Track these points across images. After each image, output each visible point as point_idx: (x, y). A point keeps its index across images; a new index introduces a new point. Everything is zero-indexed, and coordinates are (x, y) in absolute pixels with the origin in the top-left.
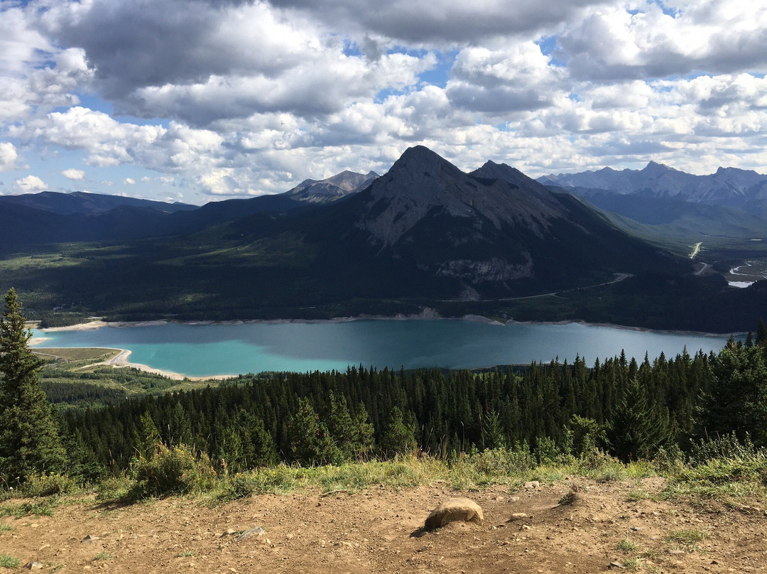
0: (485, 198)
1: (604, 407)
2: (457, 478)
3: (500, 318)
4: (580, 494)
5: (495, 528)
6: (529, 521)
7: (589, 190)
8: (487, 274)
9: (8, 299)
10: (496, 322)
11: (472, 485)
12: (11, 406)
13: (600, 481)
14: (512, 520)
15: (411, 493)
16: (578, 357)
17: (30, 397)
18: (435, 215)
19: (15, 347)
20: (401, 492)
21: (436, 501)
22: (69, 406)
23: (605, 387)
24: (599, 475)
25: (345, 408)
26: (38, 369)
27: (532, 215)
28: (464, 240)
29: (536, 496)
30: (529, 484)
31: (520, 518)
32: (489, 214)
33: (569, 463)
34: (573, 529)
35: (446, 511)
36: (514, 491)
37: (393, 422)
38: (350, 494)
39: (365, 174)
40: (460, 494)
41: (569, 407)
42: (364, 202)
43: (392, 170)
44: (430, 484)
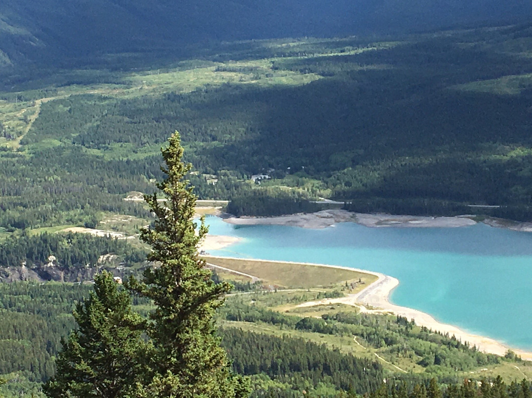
9: (167, 155)
12: (163, 372)
17: (198, 358)
19: (176, 254)
22: (271, 383)
26: (215, 302)
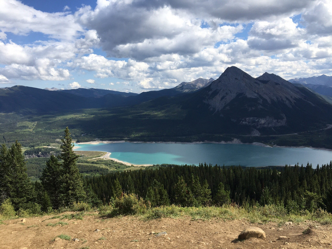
0: (264, 89)
1: (321, 187)
2: (252, 217)
3: (270, 144)
4: (313, 230)
5: (272, 242)
6: (288, 240)
7: (315, 85)
8: (264, 124)
9: (65, 131)
10: (268, 146)
11: (260, 221)
12: (66, 174)
13: (322, 224)
14: (279, 239)
15: (231, 223)
16: (308, 164)
17: (73, 170)
18: (240, 97)
19: (68, 150)
20: (226, 222)
21: (243, 227)
22: (87, 174)
23: (322, 178)
24: (322, 221)
25: (198, 181)
26: (76, 159)
27: (286, 97)
28: (253, 108)
29: (291, 229)
30: (287, 223)
31: (283, 239)
32: (265, 97)
33: (306, 214)
34: (310, 246)
35: (248, 232)
36: (280, 225)
37: (220, 189)
38: (203, 221)
39: (208, 79)
40: (254, 225)
41: (304, 187)
42: (207, 92)
43: (220, 77)
44: (240, 219)
